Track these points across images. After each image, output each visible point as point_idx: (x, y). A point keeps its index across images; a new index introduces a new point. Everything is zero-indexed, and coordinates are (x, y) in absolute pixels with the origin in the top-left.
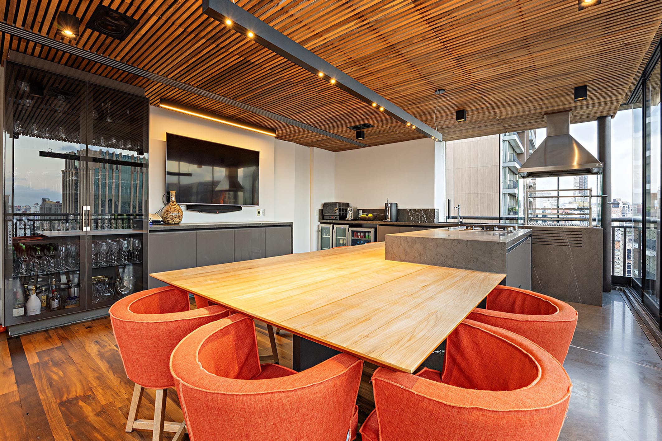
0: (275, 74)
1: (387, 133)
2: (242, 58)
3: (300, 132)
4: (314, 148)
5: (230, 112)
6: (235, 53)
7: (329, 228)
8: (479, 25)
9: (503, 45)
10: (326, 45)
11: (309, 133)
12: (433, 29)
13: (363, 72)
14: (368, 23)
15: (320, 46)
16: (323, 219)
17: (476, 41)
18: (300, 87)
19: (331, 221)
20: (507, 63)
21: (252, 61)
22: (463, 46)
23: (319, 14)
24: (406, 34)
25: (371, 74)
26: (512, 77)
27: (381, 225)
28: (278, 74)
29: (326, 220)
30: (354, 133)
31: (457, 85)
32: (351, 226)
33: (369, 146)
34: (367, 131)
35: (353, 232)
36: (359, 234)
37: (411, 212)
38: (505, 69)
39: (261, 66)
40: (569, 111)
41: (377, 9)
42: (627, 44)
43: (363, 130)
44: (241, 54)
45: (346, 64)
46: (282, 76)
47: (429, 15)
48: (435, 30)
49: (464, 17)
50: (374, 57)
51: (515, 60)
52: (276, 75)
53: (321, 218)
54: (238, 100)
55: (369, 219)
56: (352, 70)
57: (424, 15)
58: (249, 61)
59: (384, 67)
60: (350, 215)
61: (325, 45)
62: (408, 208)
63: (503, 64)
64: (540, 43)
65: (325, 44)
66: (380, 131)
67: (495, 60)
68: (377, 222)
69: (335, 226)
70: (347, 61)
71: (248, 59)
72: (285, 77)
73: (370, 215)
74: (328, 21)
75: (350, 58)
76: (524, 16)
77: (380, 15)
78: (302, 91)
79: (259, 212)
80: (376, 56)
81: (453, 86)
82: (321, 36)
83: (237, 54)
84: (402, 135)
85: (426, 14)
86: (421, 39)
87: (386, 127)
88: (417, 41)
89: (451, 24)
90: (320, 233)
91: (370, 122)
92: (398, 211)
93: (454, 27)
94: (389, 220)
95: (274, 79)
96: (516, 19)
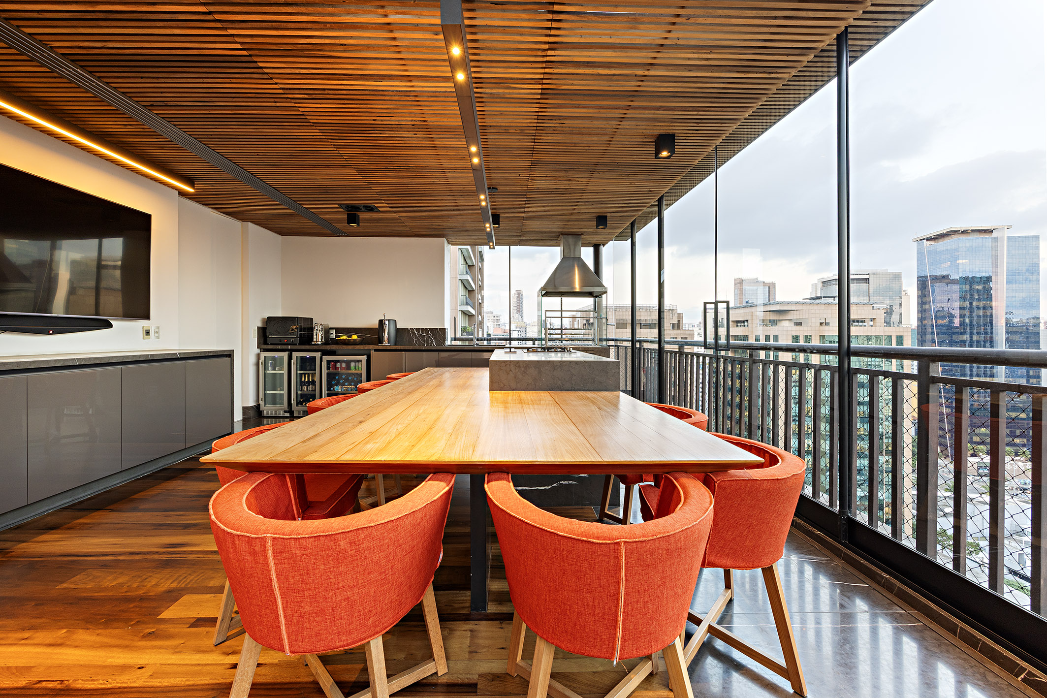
0: (288, 98)
1: (388, 223)
2: (245, 53)
3: (245, 195)
4: (249, 223)
5: (112, 126)
6: (238, 40)
7: (282, 358)
8: (576, 139)
9: (579, 163)
10: (408, 94)
11: (260, 200)
12: (537, 126)
13: (427, 143)
14: (481, 93)
15: (397, 91)
16: (265, 343)
17: (562, 152)
18: (315, 132)
19: (284, 347)
20: (569, 180)
21: (261, 65)
22: (548, 152)
23: (433, 56)
24: (510, 121)
25: (435, 147)
26: (563, 194)
27: (376, 350)
28: (292, 101)
29: (271, 344)
30: (343, 215)
31: (513, 188)
32: (325, 353)
33: (348, 236)
34: (363, 215)
35: (329, 362)
36: (338, 365)
37: (413, 333)
38: (563, 185)
39: (271, 79)
40: (580, 235)
41: (502, 83)
42: (651, 191)
43: (359, 213)
44: (246, 46)
45: (413, 125)
46: (297, 105)
47: (544, 112)
48: (538, 128)
49: (569, 127)
50: (456, 130)
51: (577, 179)
52: (289, 100)
53: (262, 341)
54: (155, 112)
55: (354, 343)
56: (415, 136)
57: (541, 110)
58: (256, 62)
59: (456, 146)
60: (318, 337)
61: (406, 94)
62: (409, 326)
63: (565, 180)
64: (603, 172)
65: (407, 91)
66: (382, 219)
67: (563, 174)
68: (371, 347)
69: (295, 354)
70: (418, 123)
71: (255, 59)
72: (301, 109)
73: (355, 337)
74: (437, 68)
75: (425, 121)
76: (611, 146)
77: (501, 91)
78: (312, 137)
79: (148, 333)
80: (458, 130)
81: (508, 188)
82: (410, 81)
83: (240, 43)
84: (408, 229)
85: (544, 110)
86: (519, 131)
87: (395, 216)
88: (514, 131)
89: (555, 128)
90: (261, 367)
91: (378, 205)
92: (398, 330)
93: (556, 132)
94: (386, 343)
95: (278, 104)
96: (603, 145)
